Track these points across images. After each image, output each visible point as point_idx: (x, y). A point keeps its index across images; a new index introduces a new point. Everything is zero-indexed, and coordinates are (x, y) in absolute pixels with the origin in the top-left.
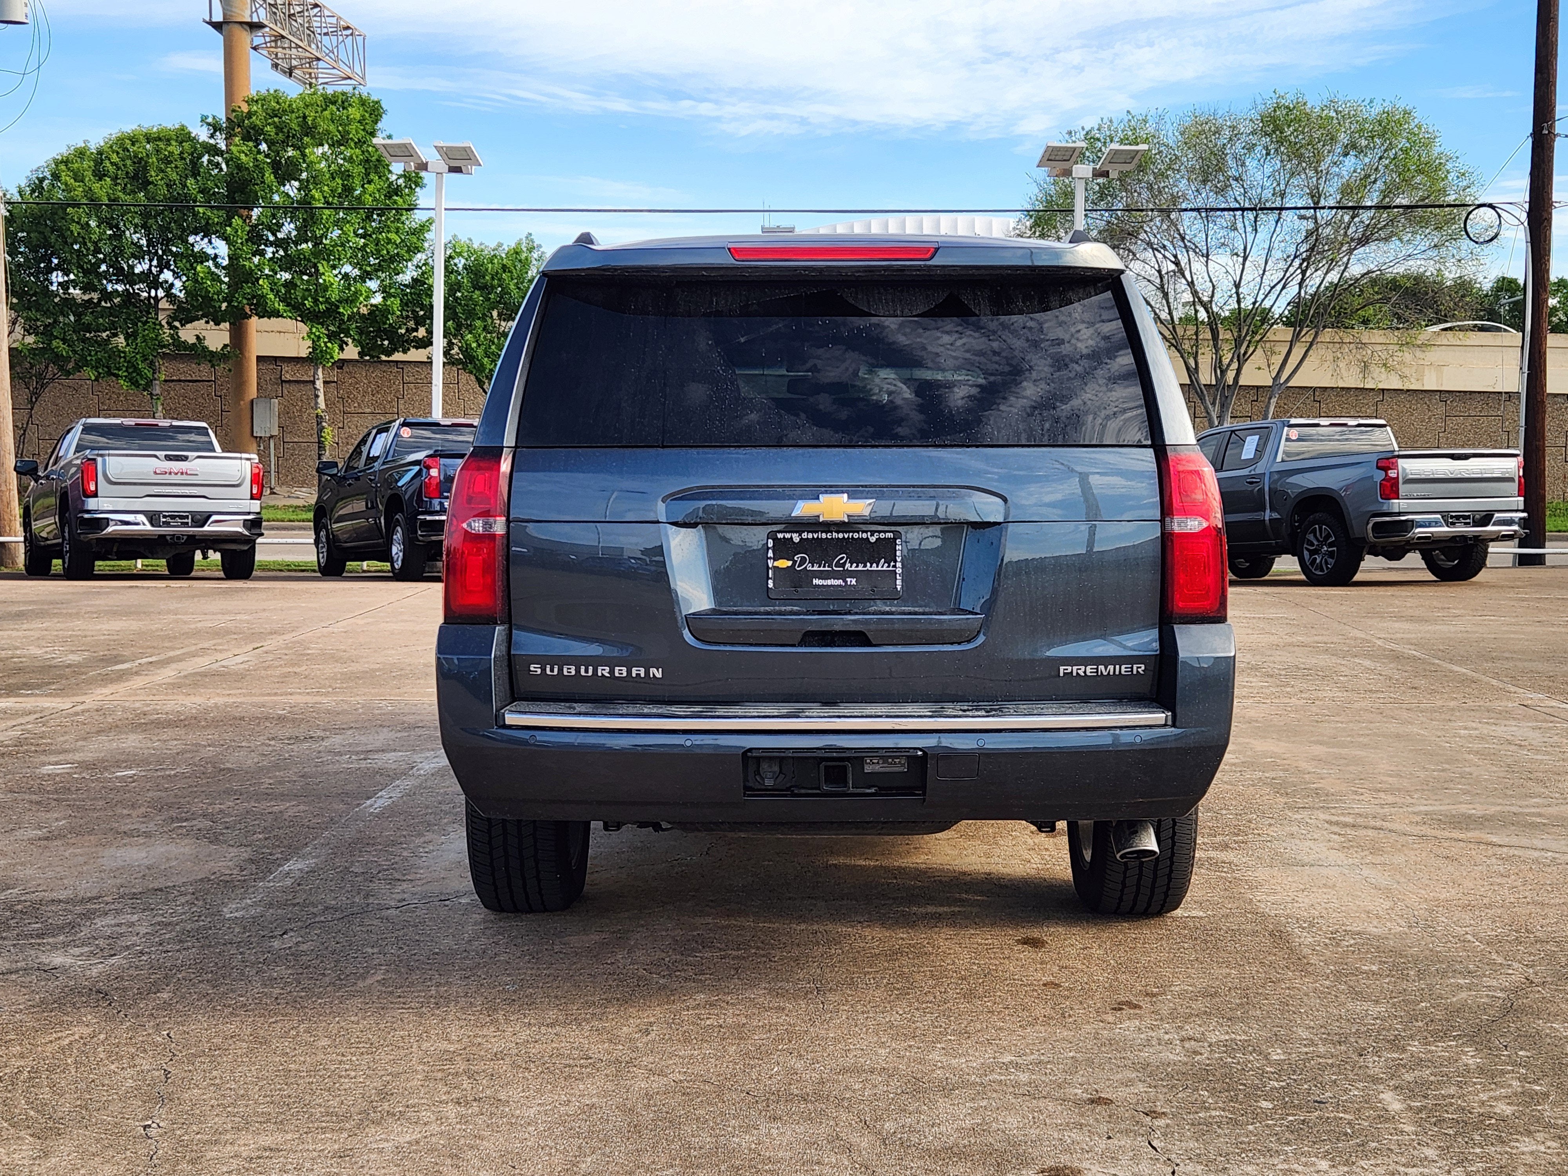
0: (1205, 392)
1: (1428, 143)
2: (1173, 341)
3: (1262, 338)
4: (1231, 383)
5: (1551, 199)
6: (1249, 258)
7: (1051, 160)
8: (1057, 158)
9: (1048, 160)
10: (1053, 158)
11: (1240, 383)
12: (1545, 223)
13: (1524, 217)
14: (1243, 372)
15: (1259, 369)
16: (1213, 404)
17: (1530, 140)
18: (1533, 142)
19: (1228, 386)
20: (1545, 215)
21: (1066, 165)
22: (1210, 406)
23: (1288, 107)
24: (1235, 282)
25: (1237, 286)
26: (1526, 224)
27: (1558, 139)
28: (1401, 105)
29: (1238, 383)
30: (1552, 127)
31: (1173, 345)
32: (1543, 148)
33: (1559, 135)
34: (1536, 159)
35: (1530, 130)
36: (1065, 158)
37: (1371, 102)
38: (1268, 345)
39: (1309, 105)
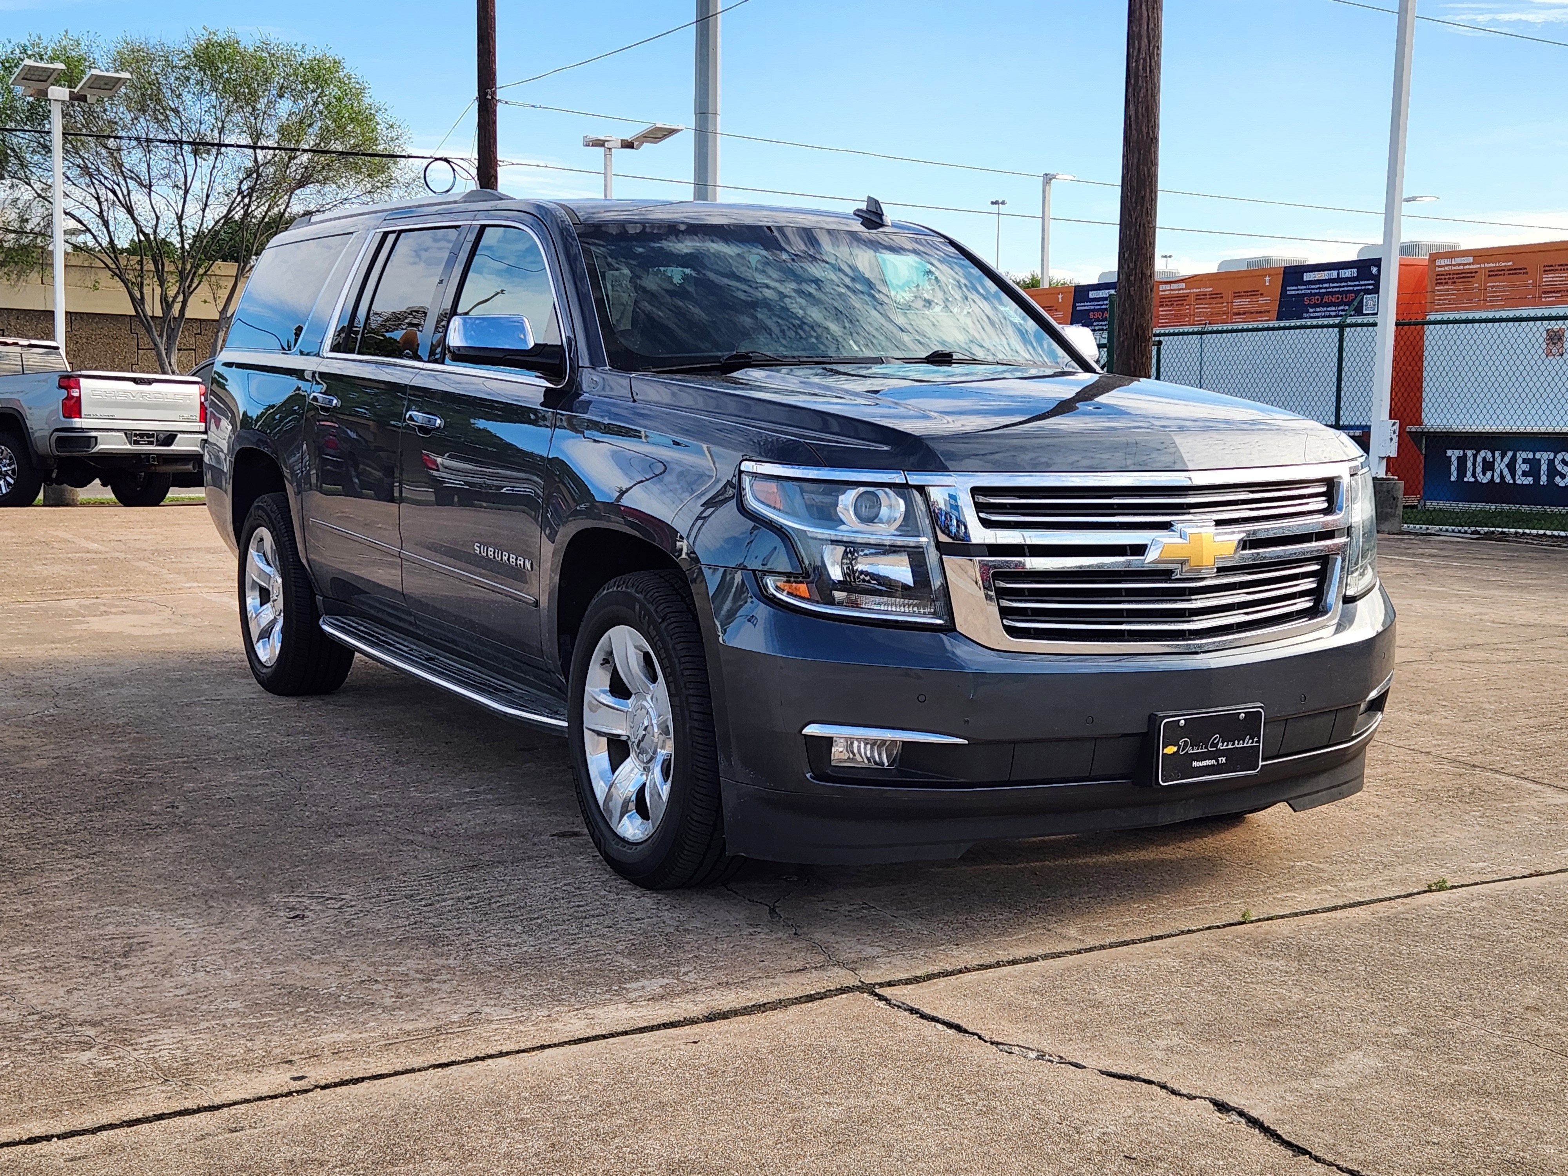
0: (152, 324)
1: (359, 94)
2: (117, 271)
3: (206, 272)
4: (177, 316)
5: (496, 158)
6: (190, 191)
7: (26, 79)
8: (33, 77)
9: (23, 79)
10: (28, 77)
11: (187, 316)
12: (493, 180)
13: (474, 172)
14: (188, 304)
15: (205, 302)
16: (161, 336)
17: (476, 103)
18: (479, 106)
19: (174, 318)
20: (493, 172)
21: (41, 86)
22: (157, 338)
23: (220, 44)
24: (177, 214)
25: (180, 218)
26: (476, 178)
27: (499, 104)
28: (331, 54)
29: (184, 315)
30: (494, 93)
31: (116, 274)
32: (488, 111)
33: (499, 101)
34: (482, 121)
35: (476, 94)
36: (41, 78)
37: (303, 47)
38: (213, 278)
39: (242, 45)
